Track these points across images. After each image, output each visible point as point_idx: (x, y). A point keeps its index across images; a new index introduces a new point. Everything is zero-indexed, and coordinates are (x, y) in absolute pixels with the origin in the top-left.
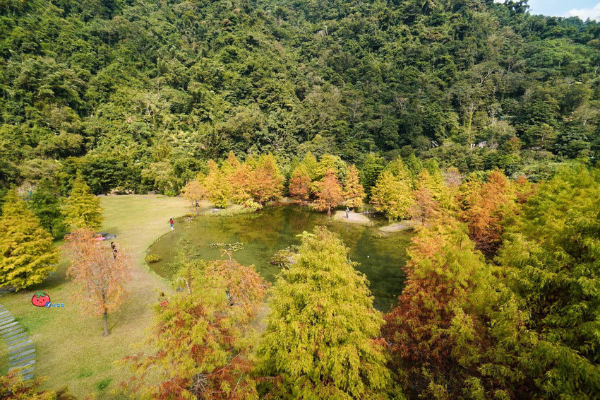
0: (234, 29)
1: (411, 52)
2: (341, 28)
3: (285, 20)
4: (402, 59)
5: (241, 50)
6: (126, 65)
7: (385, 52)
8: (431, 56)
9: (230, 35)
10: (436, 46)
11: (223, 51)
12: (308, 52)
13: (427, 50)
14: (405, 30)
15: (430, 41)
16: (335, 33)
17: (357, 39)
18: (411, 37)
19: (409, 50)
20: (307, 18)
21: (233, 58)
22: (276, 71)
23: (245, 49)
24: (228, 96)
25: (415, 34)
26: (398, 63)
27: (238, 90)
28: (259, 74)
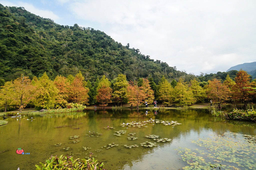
0: (14, 31)
1: (107, 58)
2: (74, 45)
3: (44, 38)
4: (103, 60)
5: (19, 42)
7: (95, 57)
8: (115, 60)
9: (12, 33)
10: (116, 57)
11: (5, 39)
12: (58, 52)
13: (112, 58)
14: (102, 50)
15: (113, 55)
16: (71, 46)
17: (82, 50)
18: (105, 52)
19: (106, 56)
20: (56, 39)
21: (13, 44)
22: (42, 56)
23: (22, 42)
24: (8, 63)
25: (107, 51)
26: (101, 61)
27: (16, 60)
28: (32, 54)
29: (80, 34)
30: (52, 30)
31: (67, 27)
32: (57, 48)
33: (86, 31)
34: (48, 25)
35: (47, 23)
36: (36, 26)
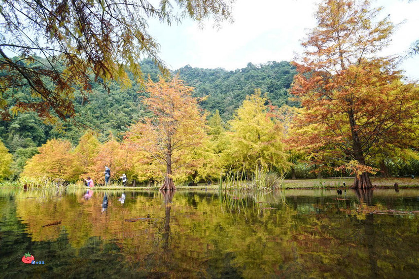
2: (243, 95)
3: (207, 94)
6: (86, 114)
14: (286, 91)
16: (238, 98)
20: (222, 92)
29: (253, 76)
30: (218, 82)
31: (237, 71)
32: (219, 105)
33: (263, 69)
34: (214, 77)
35: (212, 75)
36: (200, 83)
